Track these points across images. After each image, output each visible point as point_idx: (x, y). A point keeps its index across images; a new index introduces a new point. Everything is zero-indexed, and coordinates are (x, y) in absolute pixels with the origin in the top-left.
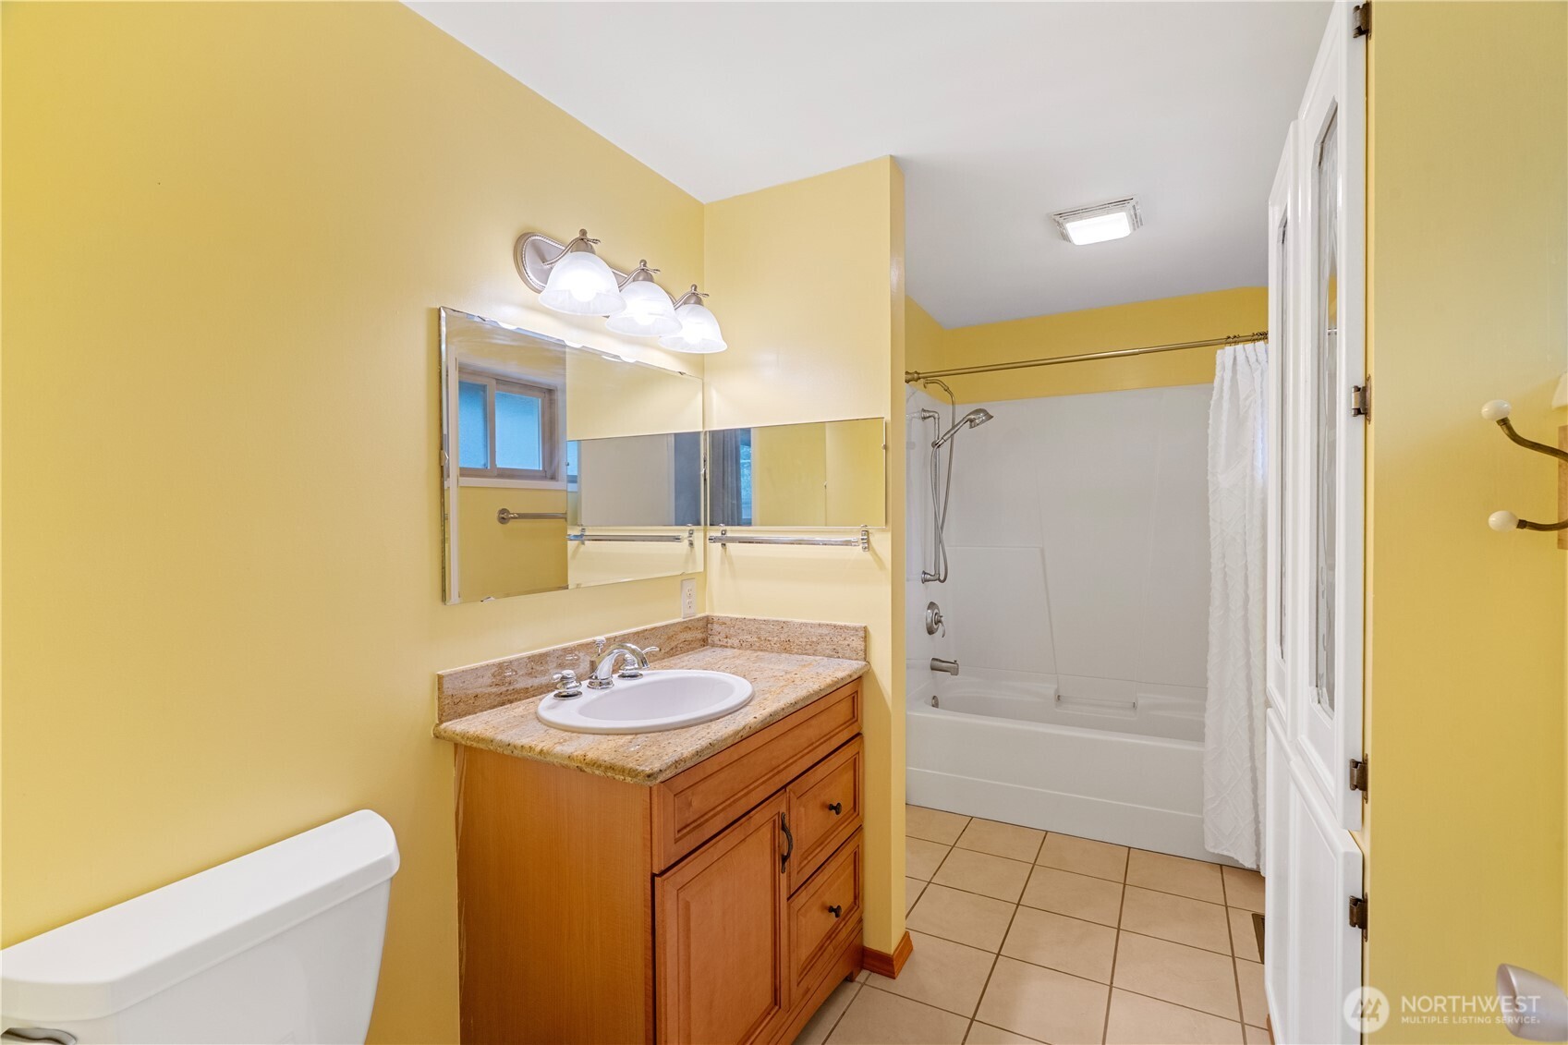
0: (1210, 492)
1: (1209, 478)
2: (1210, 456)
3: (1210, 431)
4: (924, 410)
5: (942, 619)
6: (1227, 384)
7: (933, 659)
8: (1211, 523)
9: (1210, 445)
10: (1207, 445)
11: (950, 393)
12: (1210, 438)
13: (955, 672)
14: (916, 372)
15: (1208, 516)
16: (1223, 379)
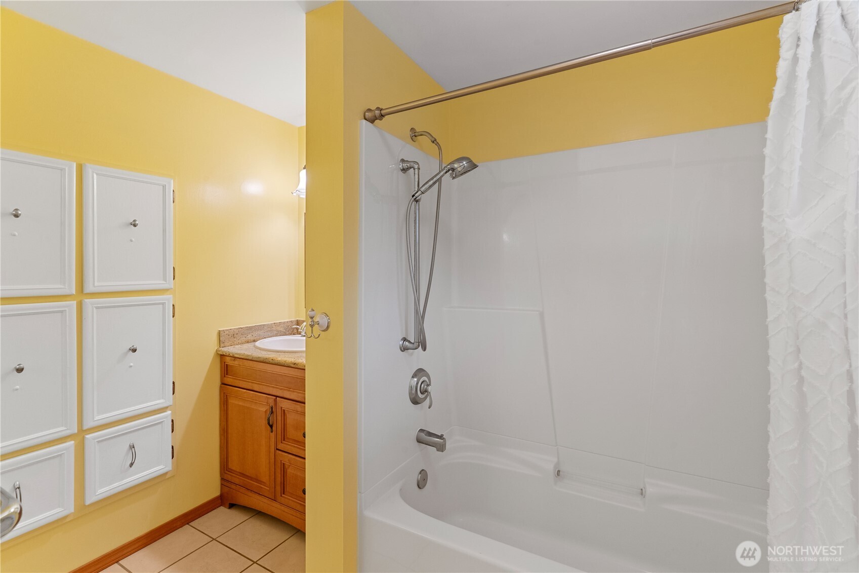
0: (767, 246)
1: (764, 224)
2: (767, 190)
3: (767, 151)
4: (403, 161)
5: (429, 388)
6: (804, 66)
7: (421, 431)
8: (769, 296)
9: (767, 172)
10: (763, 173)
11: (438, 144)
12: (767, 161)
13: (441, 448)
14: (378, 108)
15: (764, 284)
16: (795, 60)
